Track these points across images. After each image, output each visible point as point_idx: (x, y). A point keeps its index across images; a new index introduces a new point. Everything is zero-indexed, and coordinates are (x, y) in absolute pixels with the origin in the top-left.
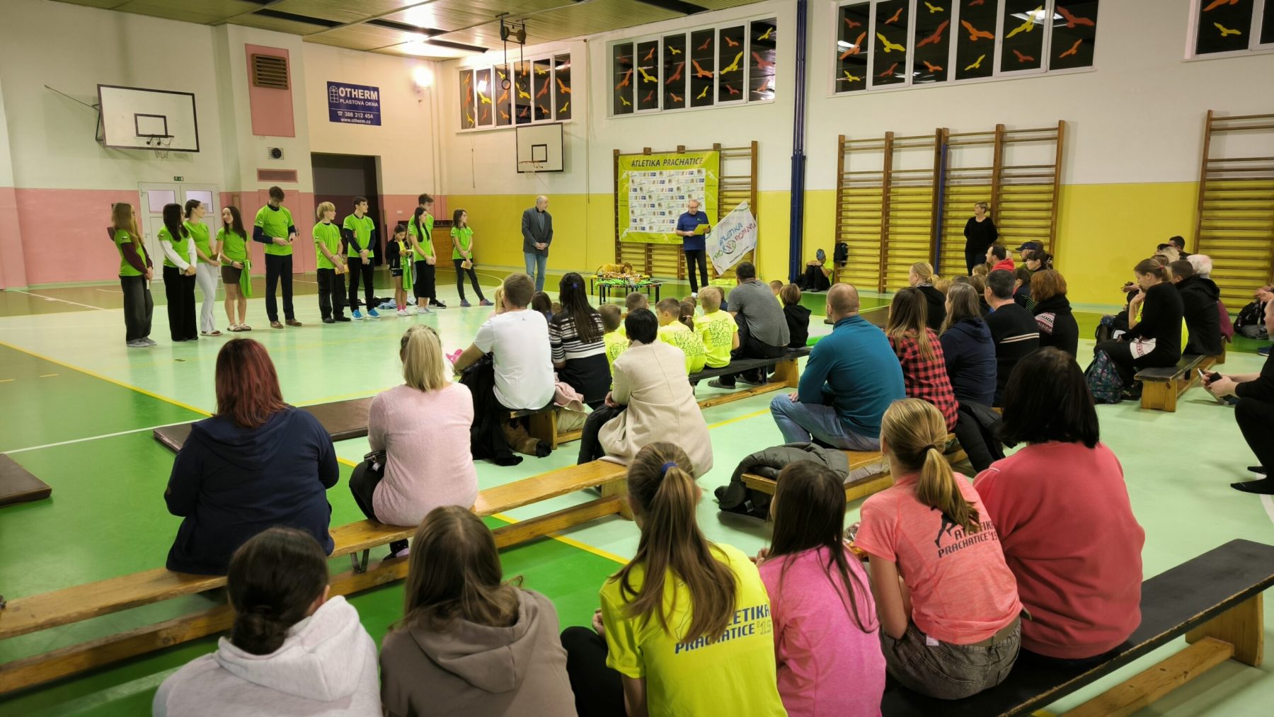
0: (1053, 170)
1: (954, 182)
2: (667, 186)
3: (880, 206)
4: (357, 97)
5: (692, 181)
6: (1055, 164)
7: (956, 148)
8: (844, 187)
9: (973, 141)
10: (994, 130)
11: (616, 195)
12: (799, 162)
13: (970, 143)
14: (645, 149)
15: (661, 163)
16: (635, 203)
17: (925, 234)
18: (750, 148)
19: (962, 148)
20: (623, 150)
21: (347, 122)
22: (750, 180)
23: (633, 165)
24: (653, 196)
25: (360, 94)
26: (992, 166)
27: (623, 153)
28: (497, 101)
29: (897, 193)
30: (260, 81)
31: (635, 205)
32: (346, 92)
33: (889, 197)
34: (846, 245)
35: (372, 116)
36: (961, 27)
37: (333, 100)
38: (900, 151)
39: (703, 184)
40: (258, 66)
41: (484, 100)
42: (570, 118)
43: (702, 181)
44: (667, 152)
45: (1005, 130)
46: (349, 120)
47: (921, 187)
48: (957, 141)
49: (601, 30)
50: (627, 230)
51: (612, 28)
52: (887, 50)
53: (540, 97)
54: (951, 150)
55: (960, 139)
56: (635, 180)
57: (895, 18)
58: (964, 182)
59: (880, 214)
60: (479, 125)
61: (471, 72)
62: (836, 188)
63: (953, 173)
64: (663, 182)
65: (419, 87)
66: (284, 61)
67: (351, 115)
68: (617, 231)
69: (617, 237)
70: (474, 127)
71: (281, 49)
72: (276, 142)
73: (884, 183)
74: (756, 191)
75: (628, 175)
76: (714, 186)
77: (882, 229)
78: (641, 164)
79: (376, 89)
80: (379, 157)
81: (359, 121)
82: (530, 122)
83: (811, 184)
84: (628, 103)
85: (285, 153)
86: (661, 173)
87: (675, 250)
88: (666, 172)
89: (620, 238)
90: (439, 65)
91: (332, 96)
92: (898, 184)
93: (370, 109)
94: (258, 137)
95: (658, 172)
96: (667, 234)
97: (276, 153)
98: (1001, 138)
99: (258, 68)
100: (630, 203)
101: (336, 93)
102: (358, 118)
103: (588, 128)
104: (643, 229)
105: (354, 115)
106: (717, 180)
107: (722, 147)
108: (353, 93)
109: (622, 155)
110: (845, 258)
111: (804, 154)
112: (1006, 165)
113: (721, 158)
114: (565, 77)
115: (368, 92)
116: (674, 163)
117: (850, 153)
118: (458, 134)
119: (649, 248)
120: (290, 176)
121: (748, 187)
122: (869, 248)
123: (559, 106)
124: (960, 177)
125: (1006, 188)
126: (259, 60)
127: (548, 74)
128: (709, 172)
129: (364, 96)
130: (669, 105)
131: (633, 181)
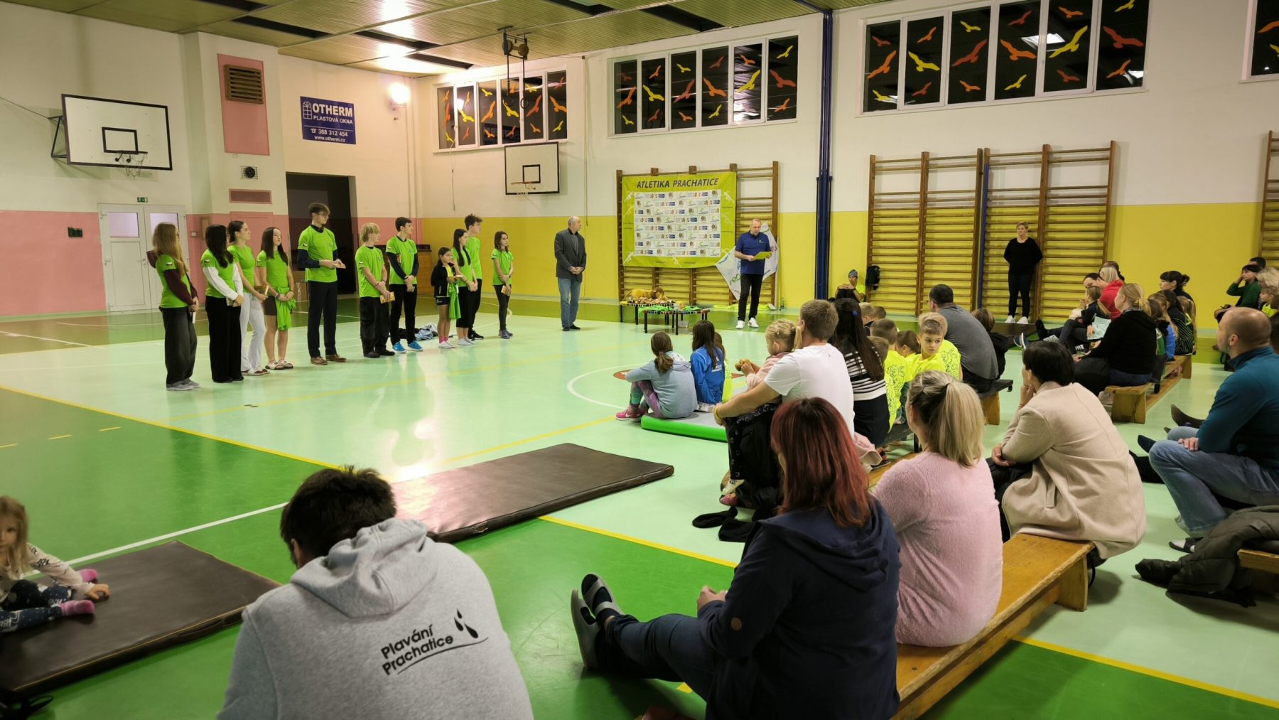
0: (1105, 191)
1: (996, 203)
2: (677, 207)
3: (917, 228)
4: (331, 113)
5: (706, 202)
6: (1106, 184)
7: (998, 169)
8: (875, 208)
9: (1016, 161)
10: (1041, 150)
11: (620, 217)
12: (825, 183)
13: (1014, 164)
14: (652, 170)
15: (671, 184)
16: (641, 225)
17: (967, 256)
18: (771, 168)
19: (1005, 168)
20: (626, 171)
21: (321, 140)
22: (771, 201)
23: (639, 186)
24: (662, 218)
25: (334, 110)
26: (1039, 186)
27: (626, 174)
28: (480, 120)
29: (934, 214)
30: (234, 94)
31: (641, 228)
32: (320, 108)
33: (925, 219)
34: (879, 268)
35: (346, 135)
36: (1000, 47)
37: (306, 116)
38: (936, 171)
39: (718, 206)
40: (232, 78)
41: (466, 118)
42: (566, 138)
43: (718, 202)
44: (678, 173)
45: (1051, 151)
46: (323, 138)
47: (962, 208)
48: (998, 161)
49: (602, 46)
50: (632, 254)
51: (614, 44)
52: (920, 69)
53: (530, 116)
54: (993, 171)
55: (1002, 159)
56: (641, 202)
57: (928, 37)
58: (1007, 203)
59: (916, 236)
60: (460, 144)
61: (451, 89)
62: (867, 209)
63: (994, 194)
64: (673, 204)
65: (396, 104)
66: (259, 73)
67: (325, 132)
68: (620, 255)
69: (620, 261)
70: (454, 146)
71: (255, 60)
72: (250, 161)
73: (921, 205)
74: (777, 213)
75: (632, 196)
76: (732, 207)
77: (919, 251)
78: (648, 185)
79: (352, 106)
80: (354, 177)
81: (333, 139)
82: (519, 141)
83: (839, 204)
84: (631, 122)
85: (259, 172)
86: (670, 195)
87: (686, 274)
88: (676, 194)
89: (624, 263)
90: (414, 82)
91: (306, 112)
92: (934, 205)
93: (344, 126)
94: (231, 154)
95: (667, 194)
96: (677, 258)
97: (250, 173)
98: (1047, 158)
99: (232, 81)
100: (635, 227)
101: (309, 109)
102: (333, 136)
103: (586, 148)
104: (651, 252)
105: (328, 132)
106: (734, 202)
107: (739, 167)
108: (327, 110)
109: (625, 176)
110: (877, 280)
111: (831, 175)
112: (1053, 186)
113: (738, 178)
114: (559, 96)
115: (343, 108)
116: (686, 184)
117: (881, 174)
118: (436, 154)
119: (657, 272)
120: (263, 197)
121: (769, 209)
122: (904, 271)
123: (552, 125)
124: (1002, 198)
125: (1052, 209)
126: (233, 72)
127: (540, 91)
128: (725, 194)
129: (338, 112)
130: (677, 123)
131: (638, 203)
